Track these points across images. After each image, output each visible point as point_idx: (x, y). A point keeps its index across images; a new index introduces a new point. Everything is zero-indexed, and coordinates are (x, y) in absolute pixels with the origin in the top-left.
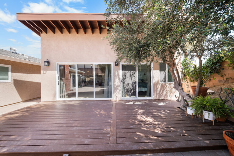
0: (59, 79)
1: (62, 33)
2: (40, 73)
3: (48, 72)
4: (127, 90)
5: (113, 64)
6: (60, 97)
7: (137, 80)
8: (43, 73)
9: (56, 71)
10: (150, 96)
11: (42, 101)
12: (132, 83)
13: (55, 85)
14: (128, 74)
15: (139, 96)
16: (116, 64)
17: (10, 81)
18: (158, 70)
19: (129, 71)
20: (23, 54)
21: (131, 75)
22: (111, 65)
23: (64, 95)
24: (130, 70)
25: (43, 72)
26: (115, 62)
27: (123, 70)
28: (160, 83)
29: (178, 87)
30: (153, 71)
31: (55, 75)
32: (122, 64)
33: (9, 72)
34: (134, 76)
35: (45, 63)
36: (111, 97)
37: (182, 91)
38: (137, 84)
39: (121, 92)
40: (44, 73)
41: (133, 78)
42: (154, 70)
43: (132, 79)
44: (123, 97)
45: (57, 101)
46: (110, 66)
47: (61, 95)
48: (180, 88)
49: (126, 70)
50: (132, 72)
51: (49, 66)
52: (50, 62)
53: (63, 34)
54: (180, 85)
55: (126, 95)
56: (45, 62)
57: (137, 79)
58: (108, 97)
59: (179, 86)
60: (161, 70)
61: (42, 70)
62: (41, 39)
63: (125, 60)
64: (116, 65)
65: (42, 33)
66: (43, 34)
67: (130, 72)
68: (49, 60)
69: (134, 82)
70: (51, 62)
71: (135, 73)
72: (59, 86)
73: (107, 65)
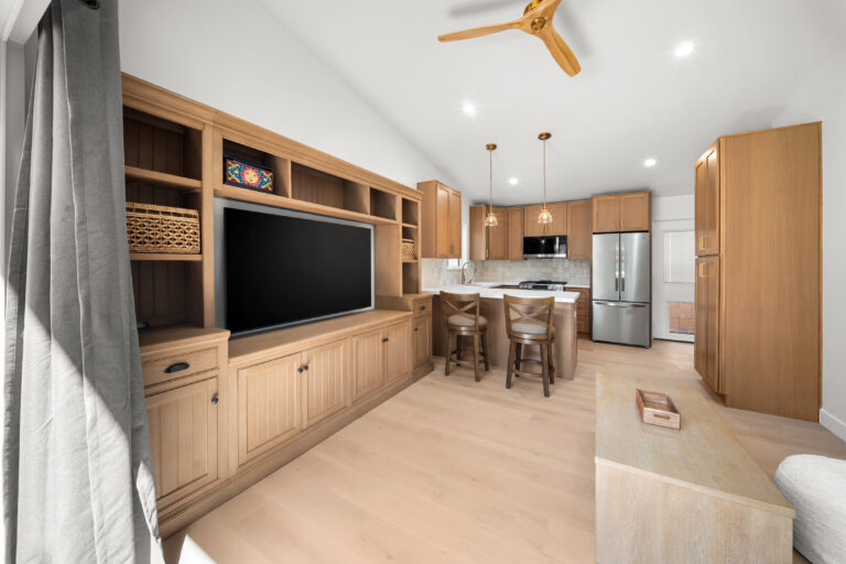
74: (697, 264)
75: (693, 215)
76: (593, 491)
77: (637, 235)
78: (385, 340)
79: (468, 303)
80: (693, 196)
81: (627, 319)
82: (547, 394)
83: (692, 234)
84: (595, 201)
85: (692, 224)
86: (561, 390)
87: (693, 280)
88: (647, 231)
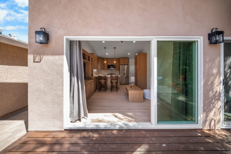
2: (26, 64)
3: (45, 58)
5: (202, 41)
8: (34, 62)
9: (65, 57)
25: (34, 59)
32: (225, 41)
35: (38, 36)
40: (36, 60)
51: (47, 43)
56: (37, 33)
61: (31, 54)
68: (48, 31)
70: (53, 37)
74: (135, 70)
75: (134, 62)
76: (128, 94)
77: (126, 66)
78: (91, 85)
79: (104, 78)
80: (134, 59)
81: (124, 80)
82: (117, 91)
83: (134, 65)
84: (120, 59)
85: (134, 64)
86: (119, 91)
87: (134, 73)
88: (128, 65)
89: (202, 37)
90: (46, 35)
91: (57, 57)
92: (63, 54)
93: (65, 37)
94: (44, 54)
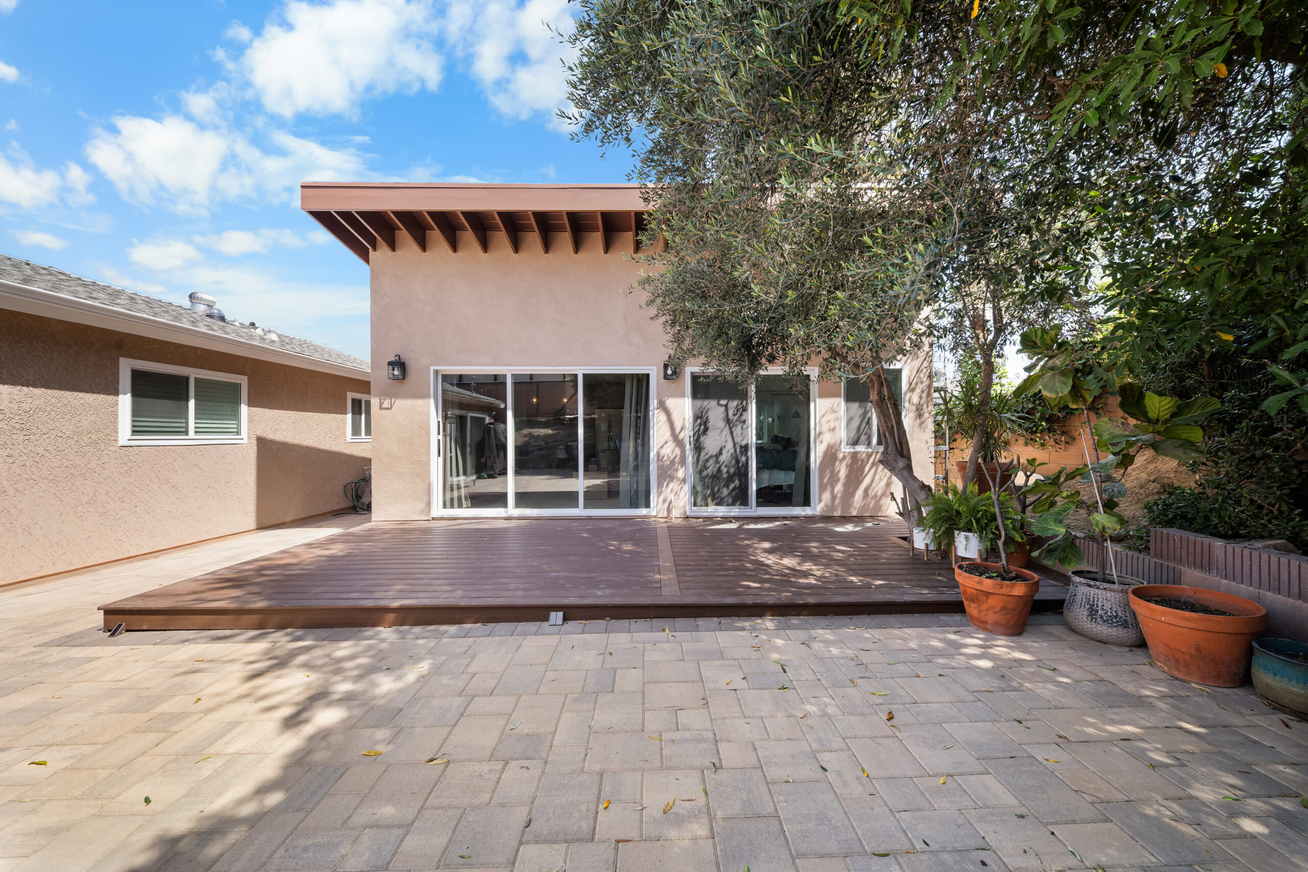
0: (439, 434)
1: (455, 248)
3: (399, 403)
4: (716, 476)
5: (655, 374)
6: (445, 506)
7: (752, 438)
8: (381, 408)
9: (431, 402)
10: (806, 502)
11: (373, 519)
12: (732, 451)
13: (428, 454)
14: (716, 411)
15: (759, 504)
16: (669, 372)
17: (245, 441)
18: (839, 396)
19: (724, 402)
20: (253, 324)
21: (730, 415)
22: (647, 376)
23: (460, 498)
24: (724, 398)
25: (381, 405)
26: (666, 366)
27: (695, 395)
28: (846, 449)
29: (896, 461)
30: (818, 400)
31: (428, 414)
32: (692, 373)
33: (242, 405)
34: (744, 422)
35: (391, 368)
36: (648, 505)
37: (906, 474)
38: (753, 453)
39: (687, 488)
40: (384, 406)
41: (737, 430)
42: (821, 396)
43: (732, 433)
44: (695, 505)
45: (433, 519)
46: (642, 381)
47: (448, 497)
48: (901, 463)
49: (707, 396)
50: (733, 404)
51: (403, 378)
52: (406, 363)
53: (459, 254)
54: (905, 453)
55: (709, 500)
56: (390, 364)
57: (754, 432)
58: (634, 504)
59: (899, 456)
60: (849, 398)
61: (376, 396)
62: (372, 273)
63: (702, 359)
64: (666, 377)
65: (375, 249)
66: (381, 255)
67: (726, 406)
68: (404, 358)
69: (741, 447)
70: (411, 365)
71: (745, 409)
72: (441, 459)
73: (633, 375)
89: (655, 368)
90: (400, 364)
91: (419, 402)
92: (429, 397)
93: (432, 368)
94: (398, 396)
